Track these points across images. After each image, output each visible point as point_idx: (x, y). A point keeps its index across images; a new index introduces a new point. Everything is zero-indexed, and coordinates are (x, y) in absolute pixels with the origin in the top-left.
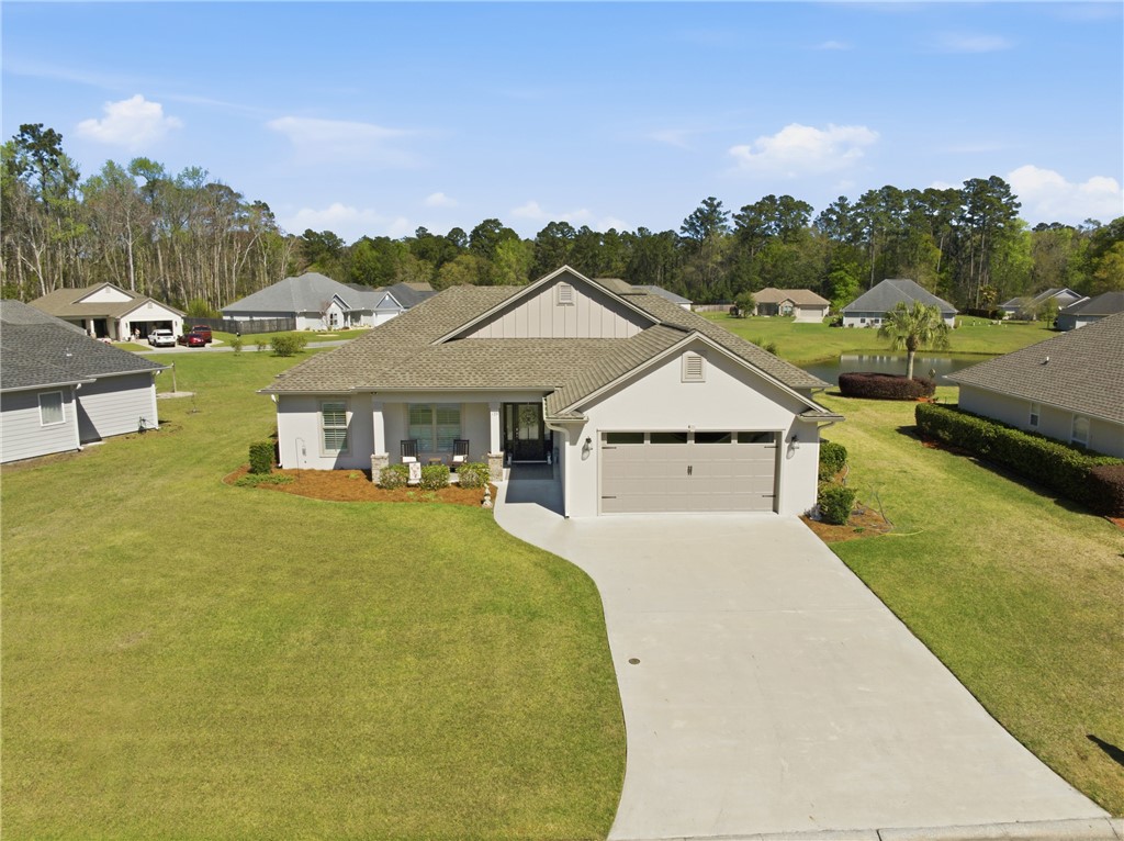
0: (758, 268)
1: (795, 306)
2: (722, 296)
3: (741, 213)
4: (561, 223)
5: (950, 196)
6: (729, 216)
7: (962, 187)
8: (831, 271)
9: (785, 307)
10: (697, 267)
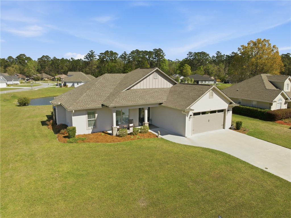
3: (100, 55)
4: (46, 56)
5: (150, 53)
6: (97, 55)
7: (153, 51)
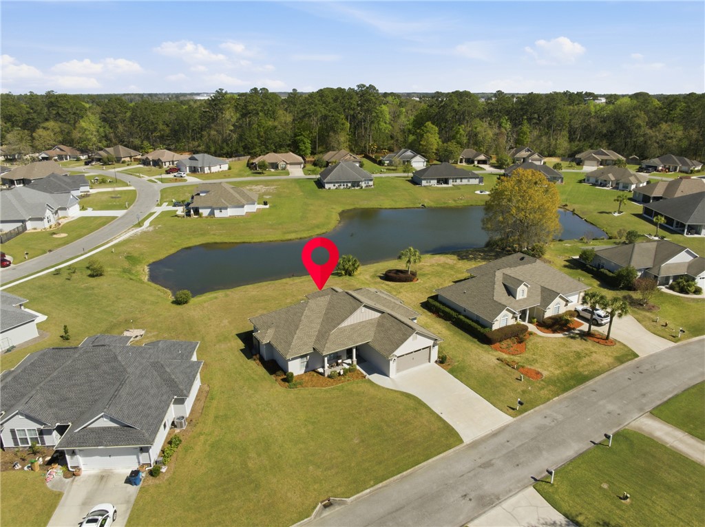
0: (256, 134)
1: (287, 164)
2: (237, 151)
7: (356, 88)
8: (296, 135)
9: (281, 164)
10: (217, 131)
